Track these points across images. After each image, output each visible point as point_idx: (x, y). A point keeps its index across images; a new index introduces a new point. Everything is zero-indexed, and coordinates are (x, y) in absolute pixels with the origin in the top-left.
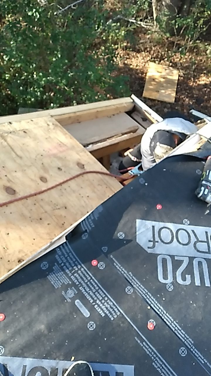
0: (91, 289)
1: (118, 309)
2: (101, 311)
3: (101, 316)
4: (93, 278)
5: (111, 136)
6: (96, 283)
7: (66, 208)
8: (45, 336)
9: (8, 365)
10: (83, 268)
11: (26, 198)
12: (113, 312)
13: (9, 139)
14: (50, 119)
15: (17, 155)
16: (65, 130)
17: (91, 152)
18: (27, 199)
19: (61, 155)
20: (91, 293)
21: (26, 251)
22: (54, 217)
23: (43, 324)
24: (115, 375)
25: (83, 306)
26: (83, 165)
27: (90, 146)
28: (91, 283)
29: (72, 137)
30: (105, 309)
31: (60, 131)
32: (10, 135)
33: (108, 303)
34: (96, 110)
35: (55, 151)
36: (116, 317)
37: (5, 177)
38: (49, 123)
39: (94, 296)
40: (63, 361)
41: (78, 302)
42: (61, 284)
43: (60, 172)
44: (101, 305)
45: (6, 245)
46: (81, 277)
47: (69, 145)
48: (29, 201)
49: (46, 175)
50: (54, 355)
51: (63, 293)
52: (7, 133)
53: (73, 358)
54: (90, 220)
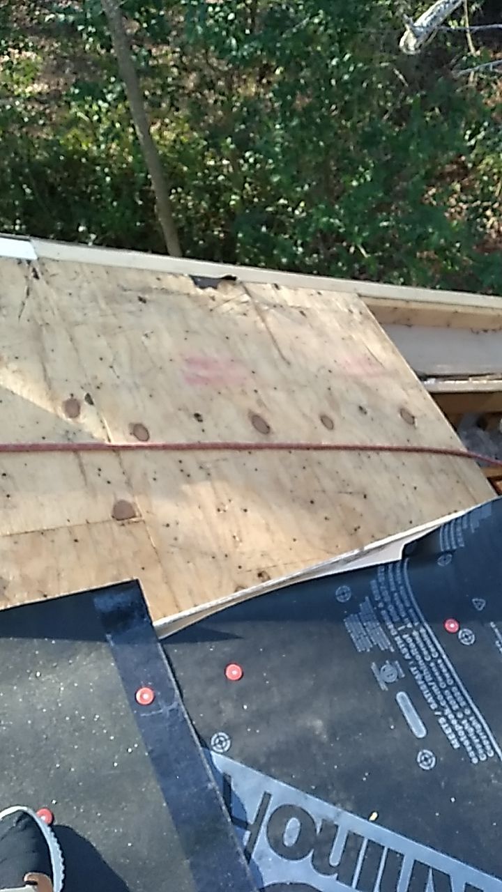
0: (435, 679)
1: (491, 744)
2: (454, 736)
3: (451, 745)
4: (444, 657)
5: (480, 373)
6: (449, 670)
7: (365, 497)
8: (321, 744)
9: (233, 780)
10: (424, 627)
11: (289, 448)
12: (479, 746)
13: (269, 319)
14: (356, 300)
15: (283, 358)
16: (383, 331)
17: (433, 394)
18: (290, 452)
19: (368, 382)
20: (435, 688)
21: (275, 558)
22: (338, 508)
23: (320, 718)
24: (463, 890)
25: (414, 711)
26: (413, 417)
27: (431, 381)
28: (437, 665)
29: (397, 350)
30: (461, 733)
31: (373, 330)
32: (273, 311)
33: (470, 722)
34: (452, 309)
35: (357, 370)
36: (483, 758)
37: (254, 393)
38: (352, 309)
39: (440, 697)
40: (350, 814)
41: (402, 698)
42: (371, 646)
43: (360, 417)
44: (454, 722)
45: (239, 532)
46: (417, 646)
47: (387, 365)
48: (294, 456)
49: (332, 415)
50: (333, 795)
51: (374, 666)
52: (268, 304)
53: (374, 816)
54: (459, 529)
